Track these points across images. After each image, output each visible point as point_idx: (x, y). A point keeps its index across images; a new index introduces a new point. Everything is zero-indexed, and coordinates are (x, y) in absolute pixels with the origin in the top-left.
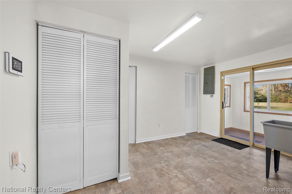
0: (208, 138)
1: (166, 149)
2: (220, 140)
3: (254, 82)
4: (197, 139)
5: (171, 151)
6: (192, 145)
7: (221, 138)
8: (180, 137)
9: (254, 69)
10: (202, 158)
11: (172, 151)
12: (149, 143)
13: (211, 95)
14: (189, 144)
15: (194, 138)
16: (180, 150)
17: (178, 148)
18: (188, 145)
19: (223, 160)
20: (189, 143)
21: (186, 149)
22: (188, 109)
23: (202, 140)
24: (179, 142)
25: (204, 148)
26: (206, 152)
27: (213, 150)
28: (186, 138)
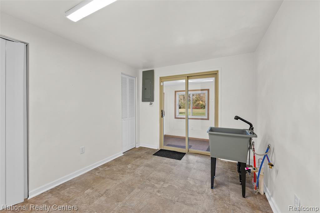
0: (148, 153)
1: (96, 190)
2: (161, 153)
3: (188, 91)
4: (137, 158)
5: (105, 193)
6: (134, 169)
7: (161, 150)
8: (115, 160)
9: (189, 77)
10: (149, 188)
11: (107, 190)
12: (61, 187)
13: (150, 103)
14: (130, 169)
15: (134, 157)
16: (118, 183)
17: (115, 182)
18: (128, 171)
19: (172, 180)
20: (129, 166)
21: (126, 178)
22: (125, 120)
23: (143, 158)
24: (115, 169)
25: (148, 168)
26: (151, 175)
27: (157, 169)
28: (124, 160)
